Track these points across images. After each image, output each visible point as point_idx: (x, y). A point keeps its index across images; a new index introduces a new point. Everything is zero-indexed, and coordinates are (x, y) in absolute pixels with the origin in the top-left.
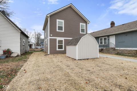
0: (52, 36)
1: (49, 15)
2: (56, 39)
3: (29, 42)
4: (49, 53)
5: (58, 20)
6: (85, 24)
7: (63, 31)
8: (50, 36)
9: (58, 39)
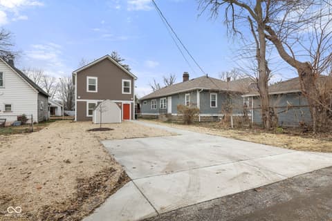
0: (80, 99)
1: (75, 73)
2: (86, 102)
3: (49, 104)
4: (76, 120)
5: (88, 78)
6: (130, 81)
7: (96, 91)
8: (78, 98)
9: (89, 101)
